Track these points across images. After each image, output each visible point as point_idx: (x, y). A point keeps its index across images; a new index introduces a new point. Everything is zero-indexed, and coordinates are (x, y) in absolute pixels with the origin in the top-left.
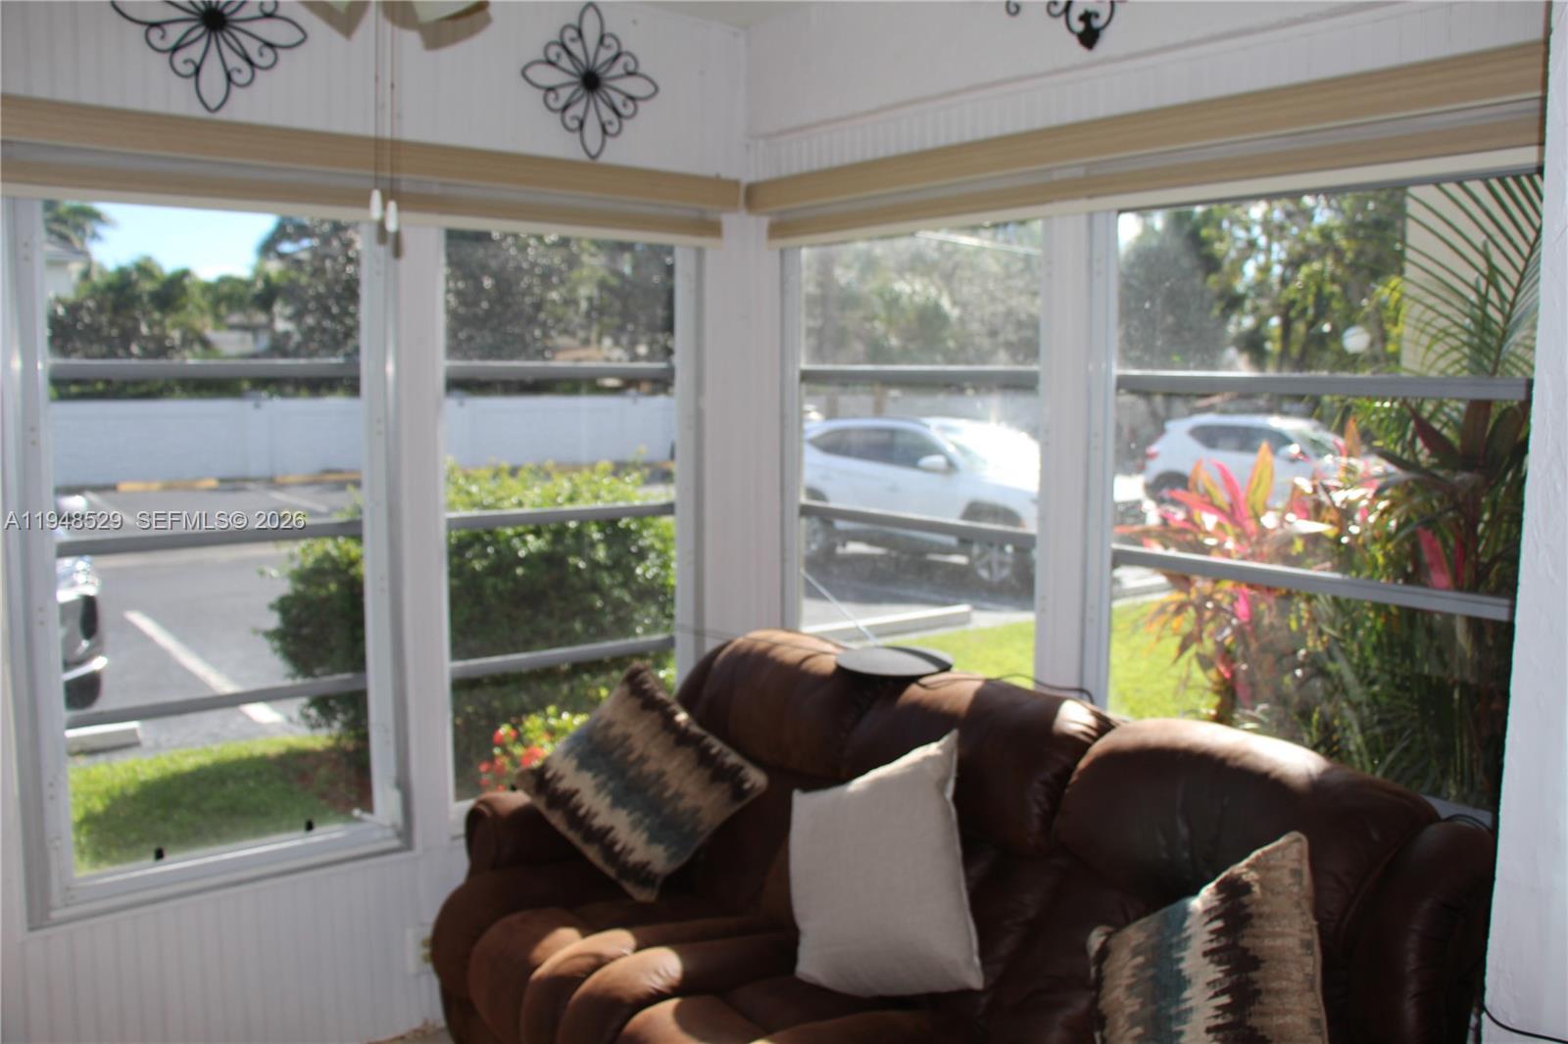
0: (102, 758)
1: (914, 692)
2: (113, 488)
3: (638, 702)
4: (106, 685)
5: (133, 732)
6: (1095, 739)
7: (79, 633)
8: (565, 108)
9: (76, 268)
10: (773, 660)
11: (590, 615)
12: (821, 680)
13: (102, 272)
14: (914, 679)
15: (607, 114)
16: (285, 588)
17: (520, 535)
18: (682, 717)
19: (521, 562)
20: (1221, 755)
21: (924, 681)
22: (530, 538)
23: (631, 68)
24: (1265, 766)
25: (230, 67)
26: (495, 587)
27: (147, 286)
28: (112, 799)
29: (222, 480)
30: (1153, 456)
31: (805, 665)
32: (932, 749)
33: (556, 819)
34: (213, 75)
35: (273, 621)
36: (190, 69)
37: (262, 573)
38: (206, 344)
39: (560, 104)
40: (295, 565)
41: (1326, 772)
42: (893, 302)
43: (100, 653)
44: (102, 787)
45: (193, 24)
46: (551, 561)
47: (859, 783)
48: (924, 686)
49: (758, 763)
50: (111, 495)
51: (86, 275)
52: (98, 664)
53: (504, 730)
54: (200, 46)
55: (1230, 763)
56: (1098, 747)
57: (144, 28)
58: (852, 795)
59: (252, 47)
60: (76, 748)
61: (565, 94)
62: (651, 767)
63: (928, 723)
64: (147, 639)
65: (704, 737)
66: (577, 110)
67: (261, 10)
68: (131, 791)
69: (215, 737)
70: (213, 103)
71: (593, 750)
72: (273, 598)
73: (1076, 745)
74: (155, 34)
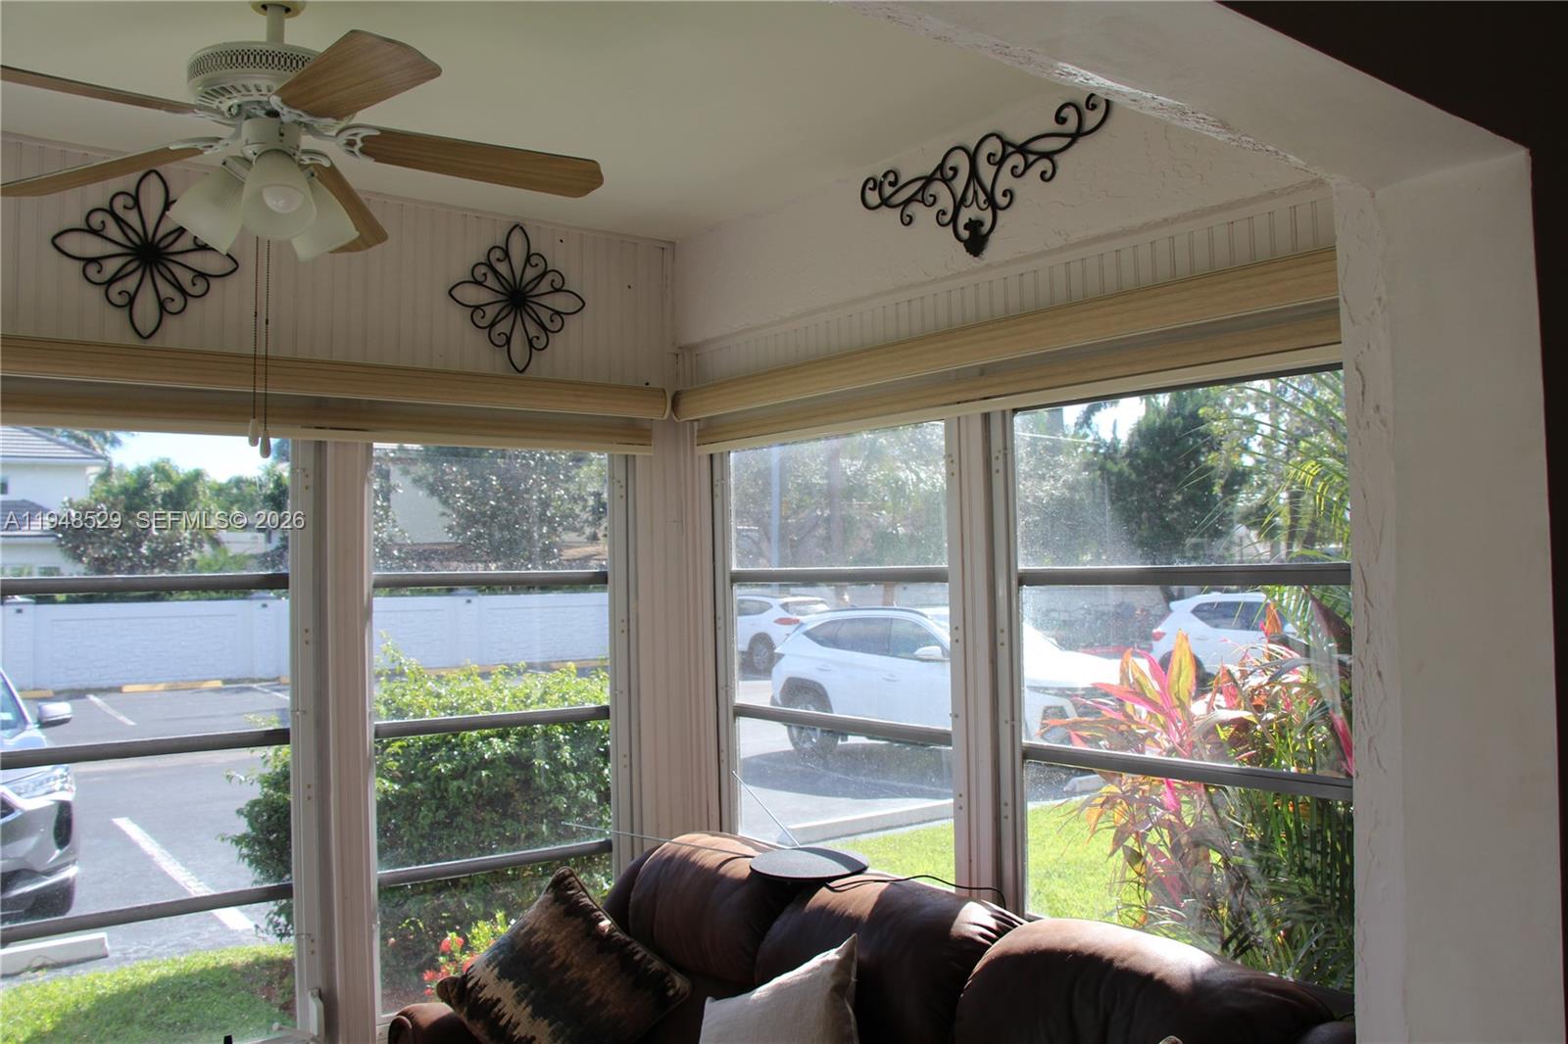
0: (65, 971)
1: (823, 896)
2: (119, 690)
3: (560, 908)
4: (79, 895)
5: (101, 942)
6: (993, 941)
7: (52, 841)
8: (492, 325)
9: (93, 471)
10: (694, 864)
11: (556, 817)
12: (739, 883)
13: (122, 473)
14: (823, 882)
15: (533, 330)
16: (256, 792)
17: (484, 738)
18: (606, 923)
19: (485, 764)
20: (1108, 956)
21: (832, 884)
22: (495, 741)
23: (557, 285)
24: (1150, 968)
25: (163, 296)
26: (460, 789)
27: (160, 488)
28: (64, 1015)
29: (226, 681)
30: (1159, 637)
31: (722, 870)
32: (832, 955)
33: (478, 1029)
34: (146, 306)
35: (242, 826)
36: (124, 300)
37: (230, 778)
38: (216, 543)
39: (485, 322)
40: (268, 770)
41: (1210, 971)
42: (898, 489)
43: (74, 862)
44: (55, 1004)
45: (129, 258)
46: (518, 763)
47: (762, 992)
48: (832, 889)
49: (681, 969)
50: (114, 696)
51: (105, 476)
52: (70, 872)
53: (452, 936)
54: (136, 277)
55: (1117, 964)
56: (994, 951)
57: (82, 263)
58: (755, 1001)
59: (185, 278)
60: (38, 962)
61: (491, 312)
62: (573, 974)
63: (833, 927)
64: (131, 844)
65: (629, 943)
66: (503, 327)
67: (195, 243)
68: (85, 1007)
69: (184, 947)
70: (146, 329)
71: (514, 958)
72: (242, 804)
73: (973, 948)
74: (92, 270)
